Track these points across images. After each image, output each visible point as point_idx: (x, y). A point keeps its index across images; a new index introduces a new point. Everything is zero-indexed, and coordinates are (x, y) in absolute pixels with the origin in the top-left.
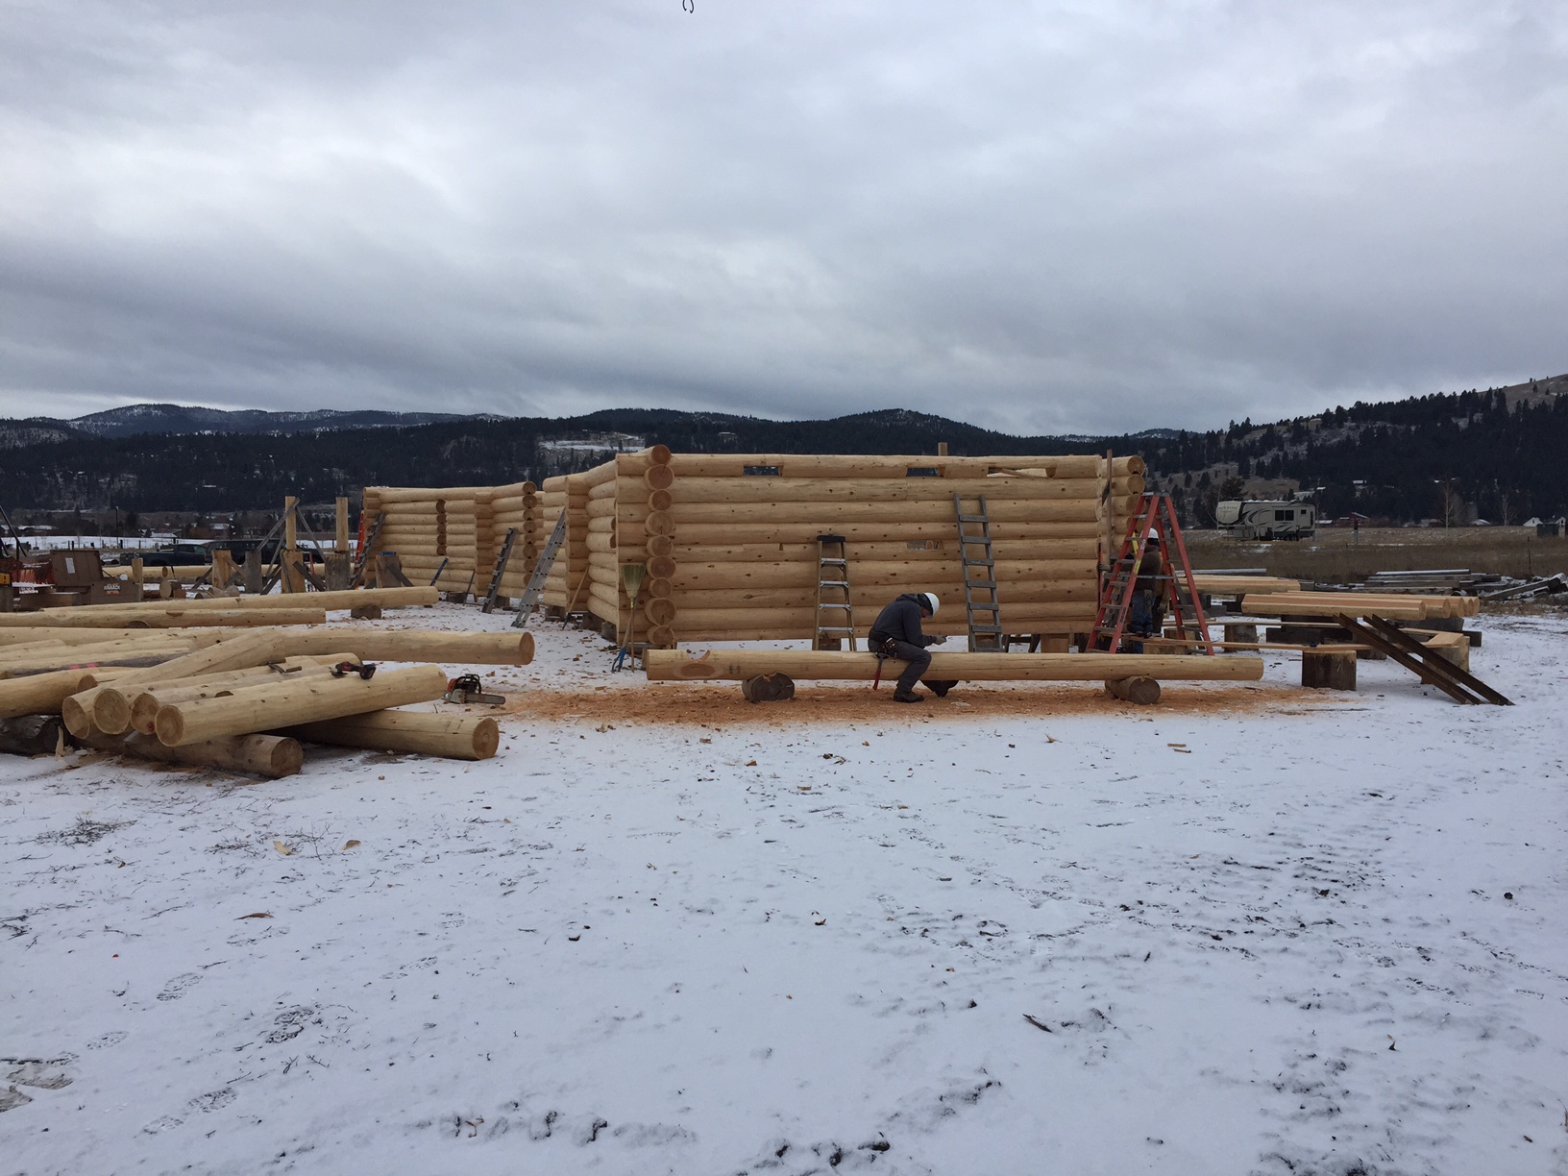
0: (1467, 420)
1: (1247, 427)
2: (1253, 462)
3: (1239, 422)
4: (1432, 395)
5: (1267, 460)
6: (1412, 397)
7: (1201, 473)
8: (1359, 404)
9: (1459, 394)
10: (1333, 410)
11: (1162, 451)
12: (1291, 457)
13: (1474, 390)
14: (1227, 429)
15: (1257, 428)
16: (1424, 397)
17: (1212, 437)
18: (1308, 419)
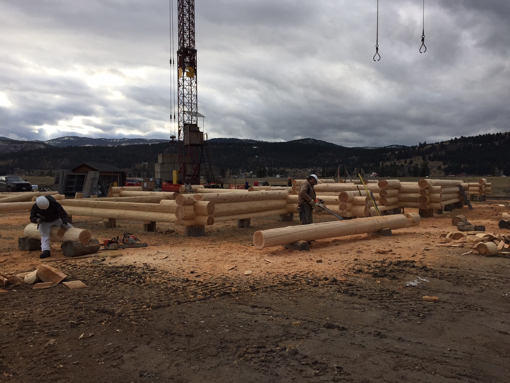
0: (498, 142)
1: (425, 144)
2: (427, 157)
3: (422, 143)
4: (486, 134)
5: (432, 155)
6: (480, 135)
7: (410, 159)
8: (462, 137)
9: (495, 134)
10: (453, 139)
11: (397, 152)
12: (439, 154)
13: (501, 132)
14: (418, 145)
15: (428, 145)
16: (484, 135)
17: (414, 148)
18: (445, 142)
